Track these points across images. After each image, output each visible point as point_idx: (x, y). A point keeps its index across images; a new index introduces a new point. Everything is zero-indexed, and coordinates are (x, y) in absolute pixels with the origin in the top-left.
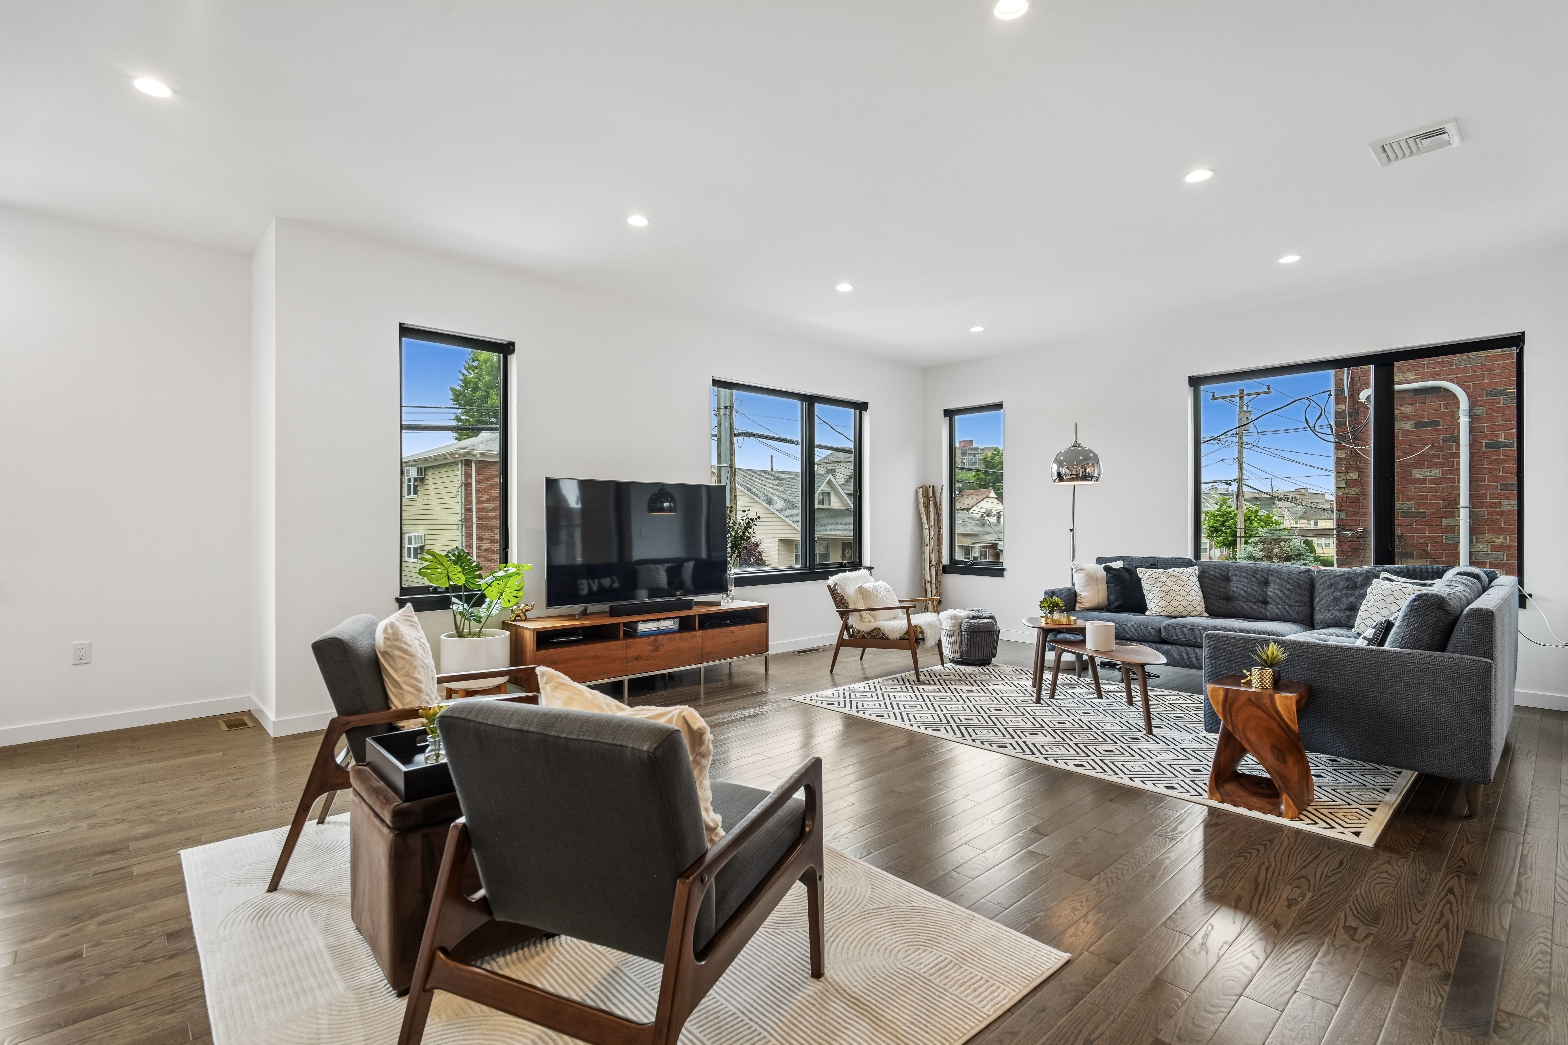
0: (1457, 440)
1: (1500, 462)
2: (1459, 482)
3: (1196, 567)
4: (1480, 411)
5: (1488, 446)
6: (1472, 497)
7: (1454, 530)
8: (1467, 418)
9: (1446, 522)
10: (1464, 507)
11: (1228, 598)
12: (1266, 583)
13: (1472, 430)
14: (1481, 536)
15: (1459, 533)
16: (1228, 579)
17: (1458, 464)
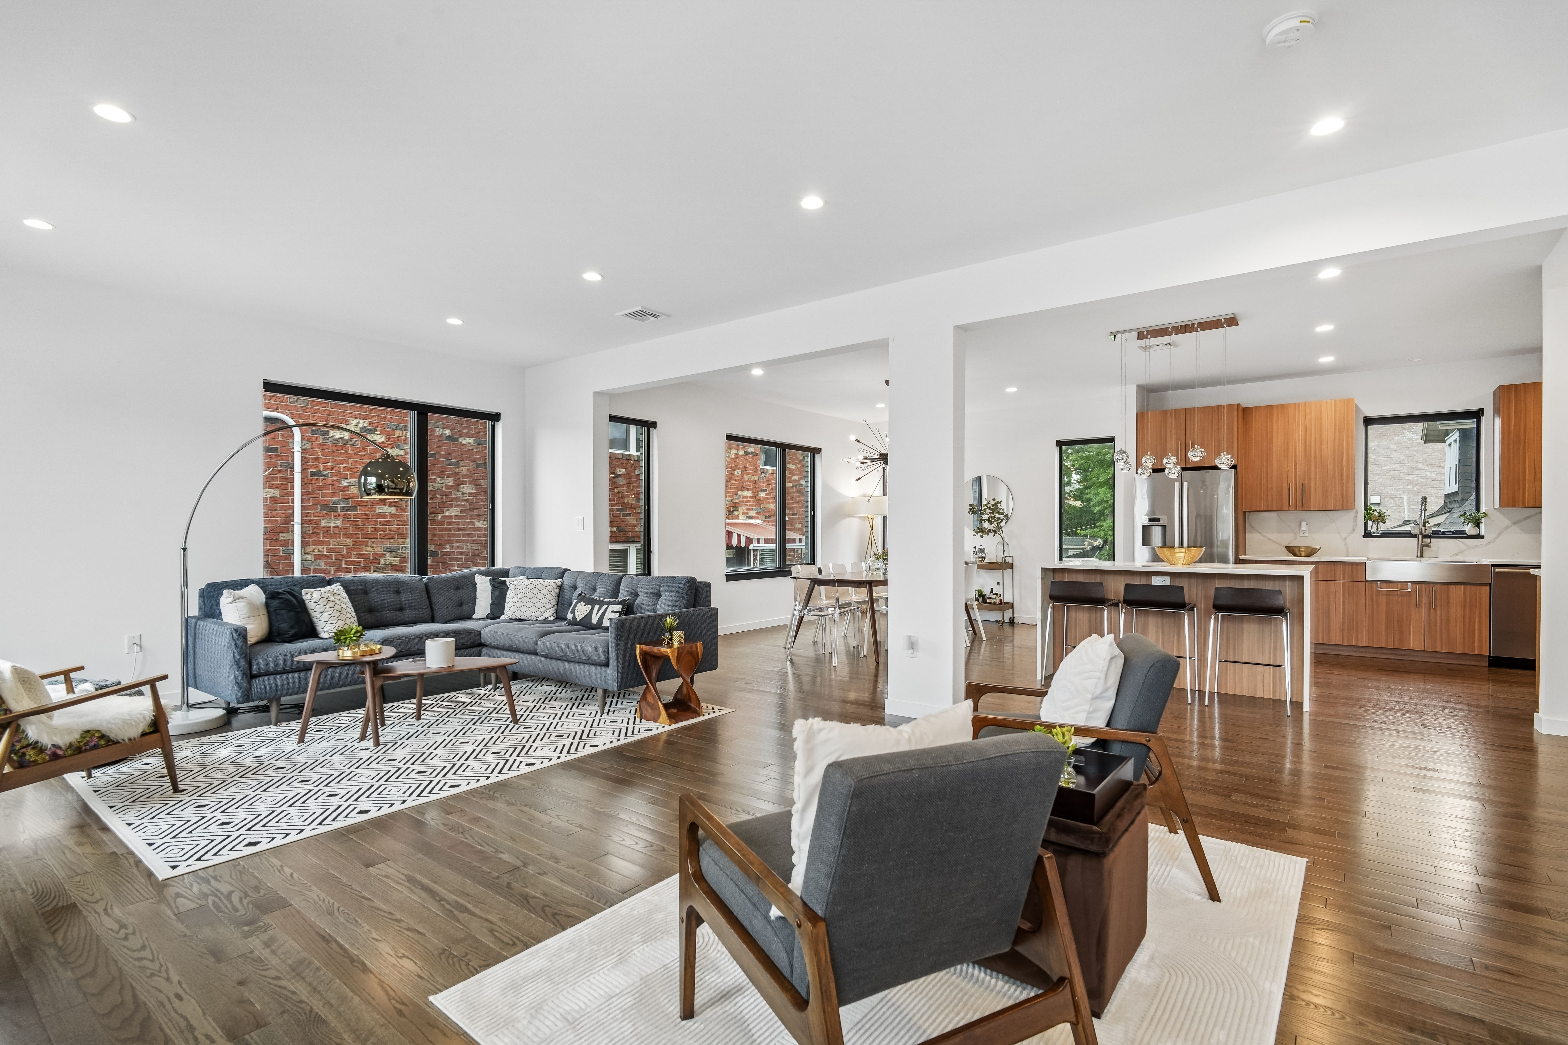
0: (292, 466)
1: (320, 488)
2: (293, 502)
3: (339, 583)
4: (308, 445)
5: (313, 474)
6: (303, 515)
7: (289, 543)
8: (300, 449)
9: (283, 536)
10: (298, 523)
11: (371, 610)
12: (398, 592)
13: (303, 460)
14: (307, 548)
15: (293, 546)
16: (366, 592)
17: (293, 487)
